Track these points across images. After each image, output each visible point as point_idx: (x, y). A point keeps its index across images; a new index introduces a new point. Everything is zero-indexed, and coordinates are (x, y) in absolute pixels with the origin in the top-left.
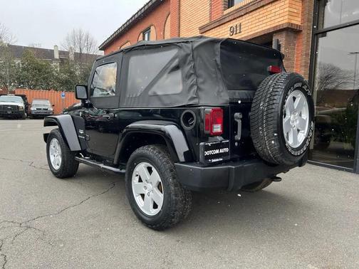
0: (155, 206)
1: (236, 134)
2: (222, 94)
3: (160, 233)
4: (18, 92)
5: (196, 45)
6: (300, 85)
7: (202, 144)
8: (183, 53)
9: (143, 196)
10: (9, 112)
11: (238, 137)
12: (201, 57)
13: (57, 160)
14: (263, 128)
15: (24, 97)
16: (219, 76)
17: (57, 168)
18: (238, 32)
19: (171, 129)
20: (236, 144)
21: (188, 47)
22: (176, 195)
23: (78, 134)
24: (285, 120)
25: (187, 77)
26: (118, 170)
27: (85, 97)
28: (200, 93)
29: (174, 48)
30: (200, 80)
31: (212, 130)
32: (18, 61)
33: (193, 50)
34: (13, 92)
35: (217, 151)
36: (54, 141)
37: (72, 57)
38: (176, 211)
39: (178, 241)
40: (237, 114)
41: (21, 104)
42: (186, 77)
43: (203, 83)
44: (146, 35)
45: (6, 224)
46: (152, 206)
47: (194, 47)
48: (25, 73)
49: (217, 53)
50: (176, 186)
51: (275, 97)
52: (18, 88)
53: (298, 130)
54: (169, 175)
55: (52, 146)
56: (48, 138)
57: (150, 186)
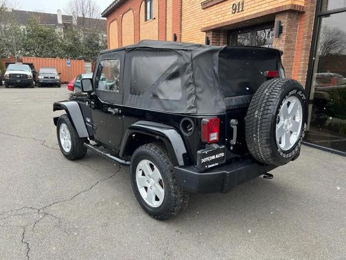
0: (157, 199)
1: (232, 139)
2: (219, 103)
3: (162, 223)
4: (25, 60)
5: (195, 54)
6: (295, 91)
7: (199, 152)
8: (182, 62)
9: (146, 188)
10: (19, 81)
11: (233, 142)
12: (199, 67)
13: (67, 144)
14: (257, 135)
15: (31, 66)
16: (217, 85)
17: (67, 150)
18: (240, 10)
19: (171, 134)
20: (232, 148)
21: (187, 56)
22: (176, 193)
23: (85, 122)
24: (278, 126)
25: (187, 85)
26: (123, 162)
27: (91, 89)
28: (199, 103)
29: (174, 54)
30: (199, 90)
31: (208, 139)
32: (22, 27)
33: (192, 60)
34: (20, 61)
35: (213, 157)
36: (64, 127)
37: (75, 22)
38: (175, 206)
39: (177, 231)
40: (233, 121)
41: (29, 73)
42: (185, 85)
43: (201, 92)
44: (148, 3)
45: (26, 211)
46: (154, 198)
47: (193, 57)
48: (31, 40)
49: (215, 62)
50: (175, 185)
51: (270, 107)
52: (25, 56)
53: (291, 132)
54: (169, 175)
55: (61, 130)
56: (57, 121)
57: (152, 181)
